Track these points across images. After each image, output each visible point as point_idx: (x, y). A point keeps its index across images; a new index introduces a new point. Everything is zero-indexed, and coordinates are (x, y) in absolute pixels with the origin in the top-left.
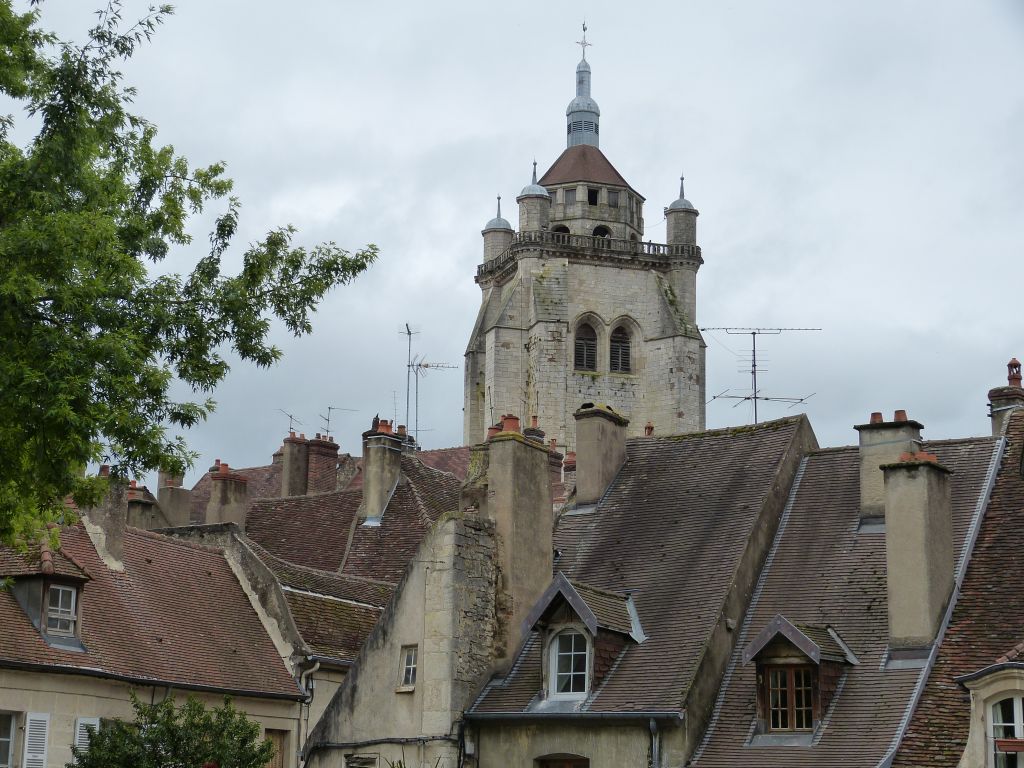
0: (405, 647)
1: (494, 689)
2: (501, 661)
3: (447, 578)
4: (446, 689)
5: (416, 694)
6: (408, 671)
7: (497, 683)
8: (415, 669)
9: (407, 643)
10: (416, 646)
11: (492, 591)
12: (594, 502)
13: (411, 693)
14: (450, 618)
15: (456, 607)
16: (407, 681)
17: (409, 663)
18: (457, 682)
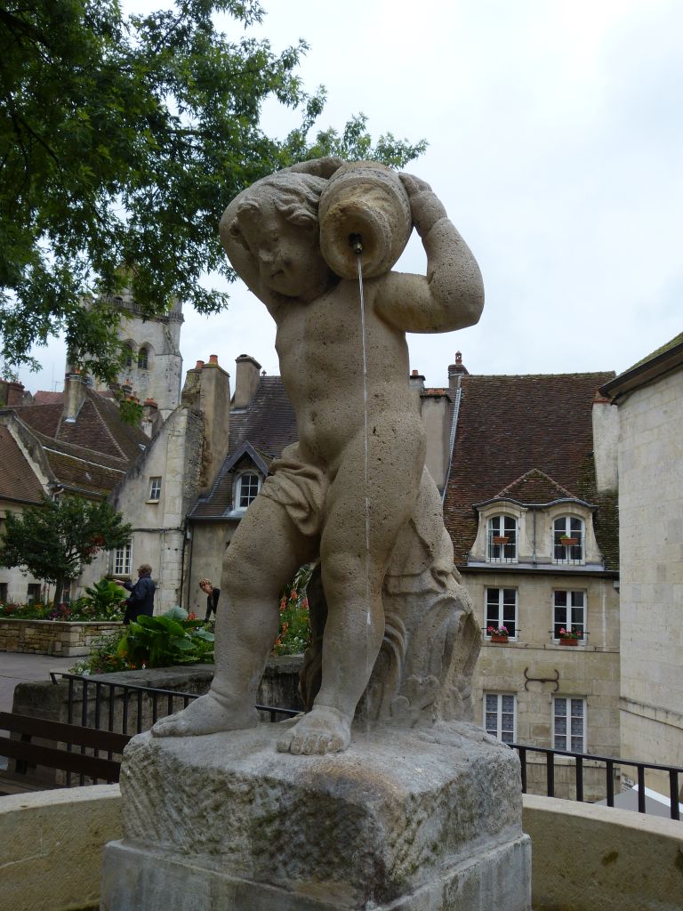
0: (152, 478)
1: (201, 504)
2: (204, 489)
3: (181, 440)
4: (179, 503)
5: (160, 506)
6: (153, 491)
7: (203, 500)
8: (158, 491)
9: (154, 475)
10: (160, 477)
11: (201, 450)
12: (245, 408)
13: (157, 504)
14: (182, 463)
15: (186, 457)
16: (152, 497)
17: (154, 487)
18: (185, 499)
